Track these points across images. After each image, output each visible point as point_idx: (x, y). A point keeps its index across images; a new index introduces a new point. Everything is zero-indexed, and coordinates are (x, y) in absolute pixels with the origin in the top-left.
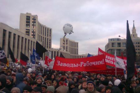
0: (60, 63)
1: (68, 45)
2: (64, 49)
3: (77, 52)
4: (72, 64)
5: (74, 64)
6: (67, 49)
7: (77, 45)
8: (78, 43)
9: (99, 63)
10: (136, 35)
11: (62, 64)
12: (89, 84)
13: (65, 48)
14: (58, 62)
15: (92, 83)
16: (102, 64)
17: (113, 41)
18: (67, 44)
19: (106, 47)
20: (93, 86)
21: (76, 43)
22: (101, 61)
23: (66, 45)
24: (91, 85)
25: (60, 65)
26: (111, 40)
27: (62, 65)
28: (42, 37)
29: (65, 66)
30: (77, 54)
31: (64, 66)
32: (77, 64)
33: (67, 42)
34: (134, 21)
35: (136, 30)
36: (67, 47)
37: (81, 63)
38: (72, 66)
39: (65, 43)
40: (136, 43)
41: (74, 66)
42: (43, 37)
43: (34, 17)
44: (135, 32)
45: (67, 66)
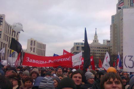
0: (29, 59)
1: (36, 47)
2: (31, 50)
3: (44, 53)
4: (41, 61)
5: (43, 61)
6: (34, 50)
7: (45, 47)
8: (45, 45)
9: (66, 60)
10: (98, 41)
11: (31, 60)
12: (59, 69)
13: (33, 49)
14: (28, 58)
15: (61, 68)
16: (69, 60)
17: (78, 45)
18: (34, 45)
19: (71, 50)
20: (62, 70)
21: (43, 45)
22: (68, 58)
23: (33, 47)
24: (61, 69)
25: (30, 61)
26: (76, 44)
27: (31, 62)
28: (8, 36)
29: (35, 62)
30: (44, 55)
31: (33, 62)
32: (46, 62)
33: (34, 43)
34: (96, 29)
35: (97, 37)
36: (34, 48)
37: (49, 61)
38: (41, 63)
39: (33, 44)
40: (97, 48)
41: (43, 63)
42: (10, 37)
43: (1, 16)
44: (97, 38)
45: (36, 62)
